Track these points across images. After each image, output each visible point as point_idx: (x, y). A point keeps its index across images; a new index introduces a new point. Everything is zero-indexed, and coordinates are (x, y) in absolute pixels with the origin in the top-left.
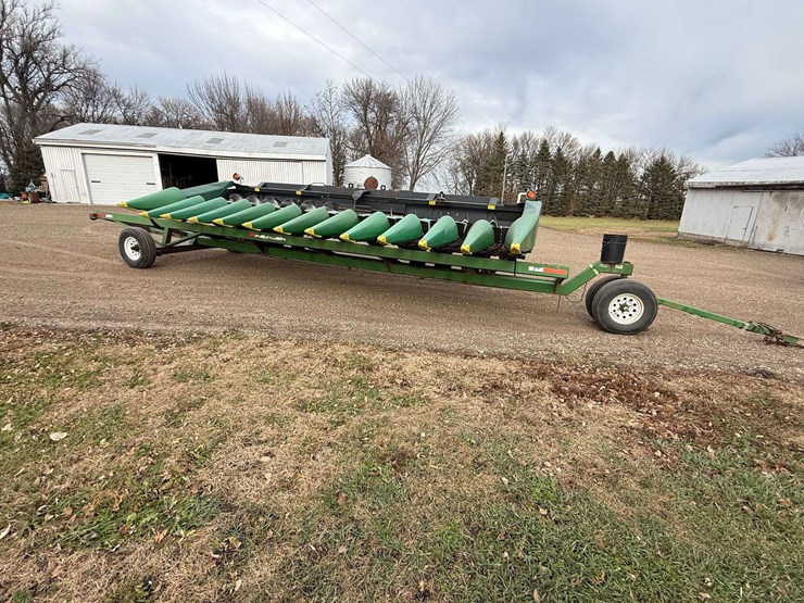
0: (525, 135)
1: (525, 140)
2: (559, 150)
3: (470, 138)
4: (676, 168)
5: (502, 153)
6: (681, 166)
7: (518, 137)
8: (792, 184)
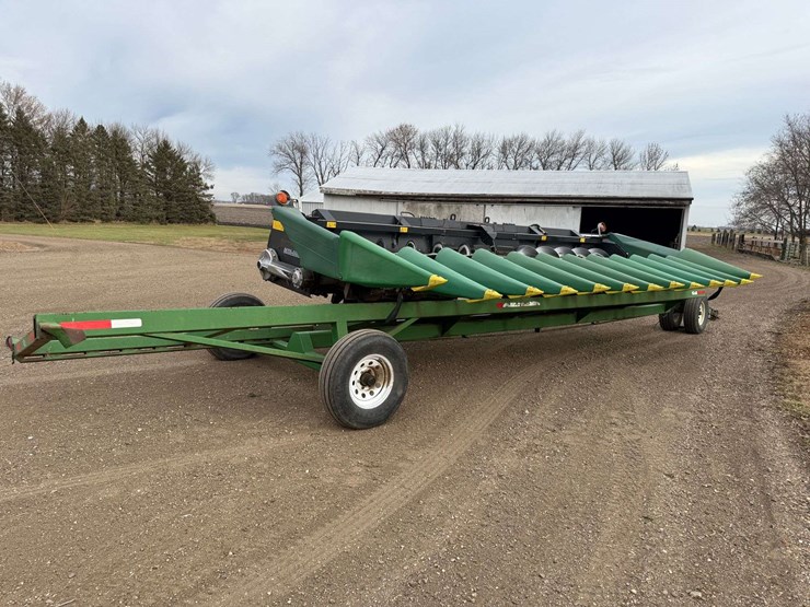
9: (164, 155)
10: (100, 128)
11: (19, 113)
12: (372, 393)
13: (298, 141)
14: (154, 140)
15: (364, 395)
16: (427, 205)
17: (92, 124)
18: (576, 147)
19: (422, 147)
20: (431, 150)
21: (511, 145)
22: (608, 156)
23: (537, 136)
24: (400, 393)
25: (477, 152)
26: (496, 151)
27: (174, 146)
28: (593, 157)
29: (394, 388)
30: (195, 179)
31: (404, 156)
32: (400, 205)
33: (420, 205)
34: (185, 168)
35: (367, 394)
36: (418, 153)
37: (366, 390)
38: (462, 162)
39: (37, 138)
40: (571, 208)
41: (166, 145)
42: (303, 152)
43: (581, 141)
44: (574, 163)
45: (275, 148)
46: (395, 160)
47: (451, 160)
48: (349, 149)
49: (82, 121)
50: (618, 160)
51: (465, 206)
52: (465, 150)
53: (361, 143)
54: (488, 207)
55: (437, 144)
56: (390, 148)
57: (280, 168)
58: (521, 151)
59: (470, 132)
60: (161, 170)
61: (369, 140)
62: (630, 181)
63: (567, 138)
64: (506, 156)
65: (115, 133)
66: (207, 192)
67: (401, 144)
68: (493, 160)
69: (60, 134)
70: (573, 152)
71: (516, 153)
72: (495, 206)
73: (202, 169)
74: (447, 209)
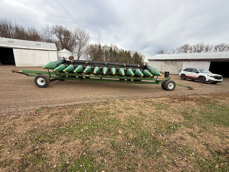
0: (105, 45)
1: (106, 46)
2: (114, 50)
3: (91, 45)
4: (139, 54)
5: (100, 50)
6: (140, 54)
7: (104, 46)
8: (167, 60)
9: (136, 55)
10: (126, 51)
14: (135, 52)
15: (41, 83)
16: (169, 62)
19: (191, 49)
20: (193, 49)
30: (141, 59)
31: (186, 52)
32: (163, 62)
33: (167, 62)
34: (139, 57)
36: (190, 51)
39: (117, 53)
40: (207, 62)
49: (123, 50)
51: (178, 62)
54: (183, 62)
55: (195, 48)
61: (177, 49)
65: (128, 52)
67: (185, 49)
69: (120, 52)
72: (185, 62)
73: (143, 57)
74: (173, 63)
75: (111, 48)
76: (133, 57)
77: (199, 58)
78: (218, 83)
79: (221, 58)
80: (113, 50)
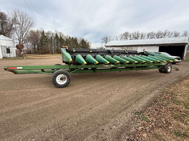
9: (83, 42)
10: (73, 38)
11: (60, 36)
12: (63, 82)
13: (106, 37)
14: (81, 39)
15: (61, 82)
16: (125, 47)
17: (71, 37)
18: (165, 33)
19: (130, 36)
20: (132, 36)
21: (150, 34)
22: (174, 35)
23: (156, 32)
24: (68, 82)
25: (142, 36)
26: (146, 36)
27: (85, 40)
28: (170, 35)
29: (67, 81)
30: (88, 45)
31: (126, 38)
32: (120, 47)
33: (124, 47)
34: (86, 44)
35: (62, 82)
36: (129, 37)
37: (62, 81)
38: (139, 38)
39: (63, 40)
41: (83, 40)
42: (107, 39)
43: (167, 32)
44: (165, 37)
45: (102, 39)
46: (125, 39)
47: (136, 38)
48: (116, 38)
49: (70, 37)
50: (176, 36)
51: (133, 47)
52: (139, 36)
53: (118, 37)
55: (133, 35)
56: (124, 37)
57: (103, 42)
58: (152, 35)
59: (140, 32)
60: (82, 44)
61: (119, 36)
62: (172, 40)
63: (163, 32)
64: (149, 37)
65: (75, 38)
66: (90, 48)
67: (126, 36)
68: (146, 37)
69: (67, 39)
70: (165, 35)
71: (151, 35)
72: (139, 47)
73: (89, 43)
74: (129, 48)
75: (57, 35)
76: (80, 43)
77: (150, 44)
78: (177, 63)
79: (166, 43)
80: (59, 37)
